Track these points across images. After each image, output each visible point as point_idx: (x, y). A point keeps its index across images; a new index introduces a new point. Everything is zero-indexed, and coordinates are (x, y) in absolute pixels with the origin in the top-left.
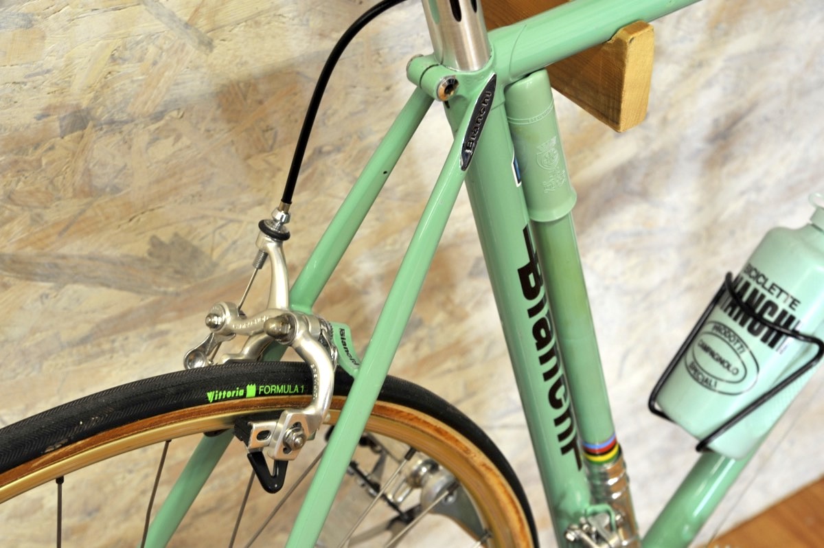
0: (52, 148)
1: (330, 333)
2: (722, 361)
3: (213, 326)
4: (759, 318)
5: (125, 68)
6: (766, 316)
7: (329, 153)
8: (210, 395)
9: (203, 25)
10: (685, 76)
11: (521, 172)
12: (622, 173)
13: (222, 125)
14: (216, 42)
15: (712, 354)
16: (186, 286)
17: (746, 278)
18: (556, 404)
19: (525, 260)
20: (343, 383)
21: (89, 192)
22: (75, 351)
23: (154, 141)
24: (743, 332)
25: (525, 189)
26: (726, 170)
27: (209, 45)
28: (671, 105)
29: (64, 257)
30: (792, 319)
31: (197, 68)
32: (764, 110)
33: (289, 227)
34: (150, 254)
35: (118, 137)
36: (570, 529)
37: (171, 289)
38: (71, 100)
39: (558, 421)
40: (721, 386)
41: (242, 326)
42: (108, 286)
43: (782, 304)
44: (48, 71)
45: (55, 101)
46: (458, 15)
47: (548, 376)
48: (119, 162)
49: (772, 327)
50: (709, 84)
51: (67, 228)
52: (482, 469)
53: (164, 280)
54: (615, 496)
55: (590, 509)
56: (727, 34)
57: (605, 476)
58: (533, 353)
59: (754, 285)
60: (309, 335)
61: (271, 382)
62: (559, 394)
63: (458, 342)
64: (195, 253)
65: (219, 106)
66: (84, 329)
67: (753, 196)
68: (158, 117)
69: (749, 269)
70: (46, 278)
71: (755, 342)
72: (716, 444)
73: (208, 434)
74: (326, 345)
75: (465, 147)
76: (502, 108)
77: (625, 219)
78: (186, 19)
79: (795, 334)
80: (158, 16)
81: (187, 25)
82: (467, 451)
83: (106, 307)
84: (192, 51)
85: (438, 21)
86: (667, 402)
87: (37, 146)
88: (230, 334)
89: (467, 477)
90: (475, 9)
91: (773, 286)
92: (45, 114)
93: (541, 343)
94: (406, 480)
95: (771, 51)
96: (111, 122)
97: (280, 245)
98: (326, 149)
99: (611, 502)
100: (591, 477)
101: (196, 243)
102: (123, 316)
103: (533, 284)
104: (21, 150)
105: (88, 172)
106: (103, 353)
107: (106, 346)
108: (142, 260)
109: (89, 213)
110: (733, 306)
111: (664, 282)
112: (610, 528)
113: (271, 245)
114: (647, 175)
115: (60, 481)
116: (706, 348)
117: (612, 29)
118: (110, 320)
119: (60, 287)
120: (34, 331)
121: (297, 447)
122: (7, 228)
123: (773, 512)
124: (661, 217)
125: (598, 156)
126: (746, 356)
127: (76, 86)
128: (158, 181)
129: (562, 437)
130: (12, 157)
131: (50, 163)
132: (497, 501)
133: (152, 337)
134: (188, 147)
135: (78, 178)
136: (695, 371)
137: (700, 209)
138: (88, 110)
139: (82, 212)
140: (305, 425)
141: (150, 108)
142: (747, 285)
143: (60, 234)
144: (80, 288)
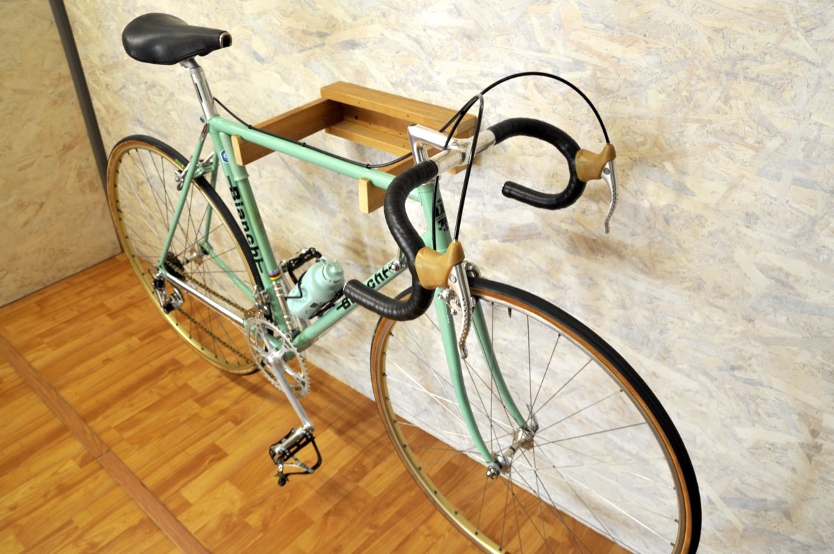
103: (236, 194)
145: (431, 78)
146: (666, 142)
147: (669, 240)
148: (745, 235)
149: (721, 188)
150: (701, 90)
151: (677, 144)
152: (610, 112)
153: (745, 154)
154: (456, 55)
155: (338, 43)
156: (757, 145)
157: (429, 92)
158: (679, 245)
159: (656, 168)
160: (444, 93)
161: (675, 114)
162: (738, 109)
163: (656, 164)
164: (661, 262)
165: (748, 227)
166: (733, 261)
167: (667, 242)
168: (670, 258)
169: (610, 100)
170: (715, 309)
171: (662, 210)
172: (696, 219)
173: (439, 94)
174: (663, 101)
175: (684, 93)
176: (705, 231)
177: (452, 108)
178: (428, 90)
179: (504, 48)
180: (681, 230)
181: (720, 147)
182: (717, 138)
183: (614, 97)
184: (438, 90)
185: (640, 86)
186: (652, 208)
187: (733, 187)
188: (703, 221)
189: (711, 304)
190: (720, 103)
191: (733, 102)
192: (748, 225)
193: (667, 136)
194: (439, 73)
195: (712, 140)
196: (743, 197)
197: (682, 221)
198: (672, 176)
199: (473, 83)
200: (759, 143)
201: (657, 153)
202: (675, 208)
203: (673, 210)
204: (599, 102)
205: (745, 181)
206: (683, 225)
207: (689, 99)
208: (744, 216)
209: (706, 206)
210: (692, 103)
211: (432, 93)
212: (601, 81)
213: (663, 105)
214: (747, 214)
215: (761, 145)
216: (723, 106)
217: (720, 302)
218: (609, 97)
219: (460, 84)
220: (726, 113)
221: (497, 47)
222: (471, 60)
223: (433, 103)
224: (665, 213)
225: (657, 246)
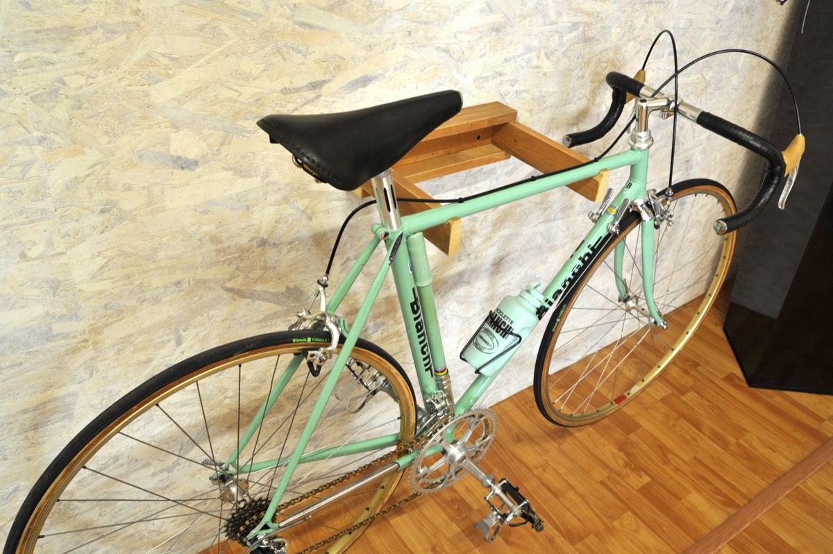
0: (253, 252)
1: (339, 321)
2: (486, 342)
3: (299, 316)
4: (500, 327)
5: (281, 225)
6: (502, 326)
7: (352, 260)
8: (294, 340)
9: (309, 211)
10: (484, 242)
11: (412, 268)
12: (460, 274)
13: (314, 248)
14: (313, 218)
15: (483, 339)
16: (298, 304)
17: (496, 313)
18: (424, 353)
19: (413, 300)
20: (342, 340)
21: (265, 268)
22: (258, 324)
23: (289, 251)
24: (494, 332)
25: (414, 274)
26: (498, 276)
27: (311, 219)
28: (479, 252)
29: (255, 291)
30: (511, 328)
31: (306, 227)
32: (512, 256)
33: (328, 283)
34: (286, 292)
35: (276, 249)
36: (427, 398)
37: (293, 305)
38: (261, 236)
39: (424, 359)
40: (485, 351)
41: (309, 317)
42: (270, 302)
43: (508, 323)
44: (253, 225)
45: (255, 235)
46: (389, 210)
47: (421, 343)
48: (277, 259)
49: (504, 330)
50: (492, 245)
51: (257, 280)
52: (396, 375)
53: (290, 301)
54: (445, 388)
55: (435, 392)
56: (499, 228)
57: (442, 381)
58: (415, 334)
59: (499, 315)
60: (331, 321)
61: (316, 337)
62: (425, 350)
63: (398, 331)
64: (302, 293)
65: (313, 240)
66: (261, 317)
67: (508, 286)
68: (291, 243)
69: (497, 309)
70: (249, 298)
71: (498, 336)
72: (482, 371)
73: (295, 354)
74: (337, 326)
75: (391, 257)
76: (405, 245)
77: (461, 291)
78: (303, 209)
79: (512, 333)
80: (293, 208)
81: (303, 212)
82: (390, 368)
83: (269, 310)
84: (305, 221)
85: (383, 211)
86: (466, 356)
87: (248, 251)
88: (305, 320)
89: (391, 378)
90: (396, 208)
91: (505, 316)
92: (251, 240)
93: (418, 331)
94: (371, 378)
95: (514, 236)
96: (274, 244)
97: (324, 289)
98: (351, 258)
99: (444, 390)
100: (437, 381)
101: (302, 289)
102: (275, 313)
103: (416, 309)
104: (242, 252)
105: (265, 261)
106: (268, 326)
107: (269, 324)
108: (283, 294)
109: (265, 276)
110: (491, 322)
111: (475, 315)
112: (442, 399)
113: (321, 288)
114: (470, 276)
115: (240, 366)
116: (481, 337)
117: (446, 219)
118: (270, 315)
119: (254, 301)
120: (244, 316)
121: (324, 361)
122: (236, 279)
123: (510, 399)
124: (475, 292)
125: (452, 268)
126: (494, 340)
127: (263, 231)
128: (290, 266)
129: (426, 365)
130: (239, 254)
131: (252, 257)
132: (400, 386)
133: (285, 321)
134: (301, 255)
135: (262, 263)
136: (477, 345)
137: (488, 290)
138: (267, 240)
139: (263, 275)
140: (327, 353)
141: (288, 240)
142: (497, 315)
143: (255, 282)
144: (261, 302)
154: (484, 51)
155: (343, 87)
160: (470, 93)
222: (497, 51)
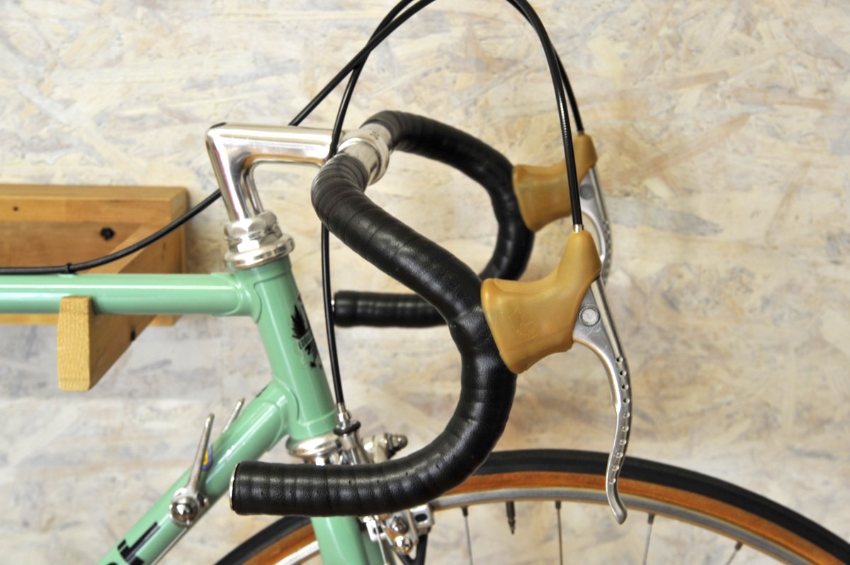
145: (44, 118)
146: (642, 139)
147: (684, 343)
148: (834, 281)
149: (768, 200)
150: (697, 17)
151: (665, 136)
152: (515, 106)
153: (801, 120)
154: (115, 51)
156: (821, 97)
157: (43, 156)
158: (708, 347)
159: (630, 199)
160: (90, 150)
161: (652, 77)
162: (774, 38)
163: (628, 188)
164: (676, 397)
165: (836, 263)
166: (823, 343)
167: (680, 348)
168: (692, 381)
169: (512, 81)
170: (811, 461)
171: (657, 282)
172: (731, 279)
173: (73, 157)
174: (624, 56)
175: (664, 31)
176: (754, 299)
177: (114, 184)
178: (37, 150)
179: (247, 15)
180: (704, 312)
181: (752, 118)
182: (742, 103)
183: (519, 72)
184: (69, 146)
185: (571, 38)
186: (636, 286)
187: (791, 192)
188: (745, 279)
189: (801, 454)
190: (737, 35)
191: (761, 26)
192: (838, 258)
193: (642, 125)
194: (67, 103)
195: (734, 109)
196: (815, 205)
197: (704, 293)
198: (666, 205)
199: (171, 112)
200: (825, 91)
201: (628, 166)
202: (684, 270)
203: (680, 276)
204: (488, 90)
205: (812, 173)
206: (707, 301)
207: (675, 42)
208: (824, 243)
209: (746, 246)
210: (683, 46)
211: (48, 158)
212: (483, 44)
213: (626, 65)
214: (830, 238)
215: (828, 95)
216: (744, 38)
217: (819, 441)
218: (508, 74)
219: (132, 119)
220: (752, 51)
221: (229, 15)
222: (160, 56)
223: (58, 180)
224: (666, 287)
225: (661, 364)
